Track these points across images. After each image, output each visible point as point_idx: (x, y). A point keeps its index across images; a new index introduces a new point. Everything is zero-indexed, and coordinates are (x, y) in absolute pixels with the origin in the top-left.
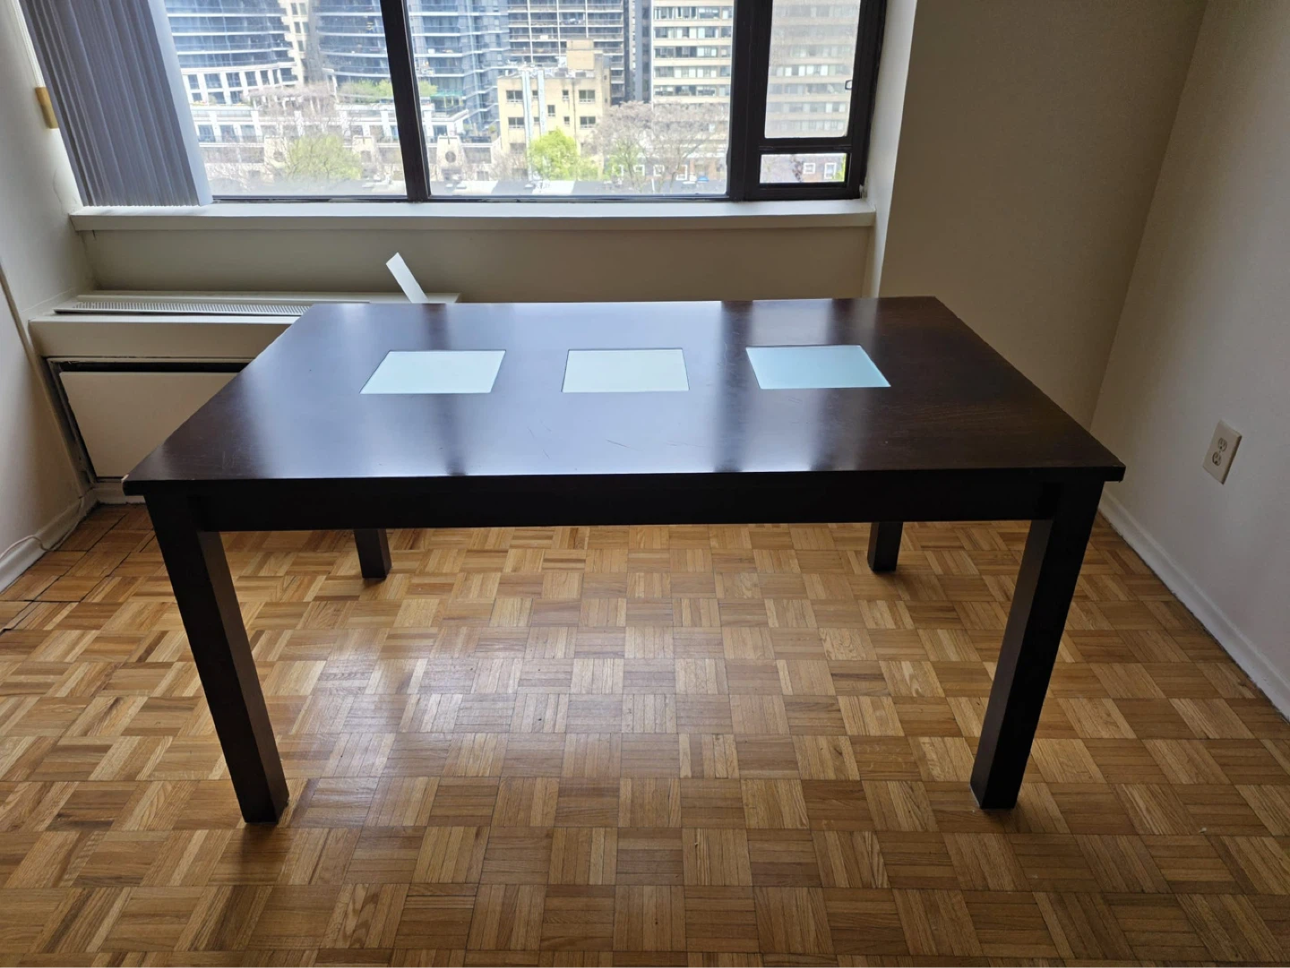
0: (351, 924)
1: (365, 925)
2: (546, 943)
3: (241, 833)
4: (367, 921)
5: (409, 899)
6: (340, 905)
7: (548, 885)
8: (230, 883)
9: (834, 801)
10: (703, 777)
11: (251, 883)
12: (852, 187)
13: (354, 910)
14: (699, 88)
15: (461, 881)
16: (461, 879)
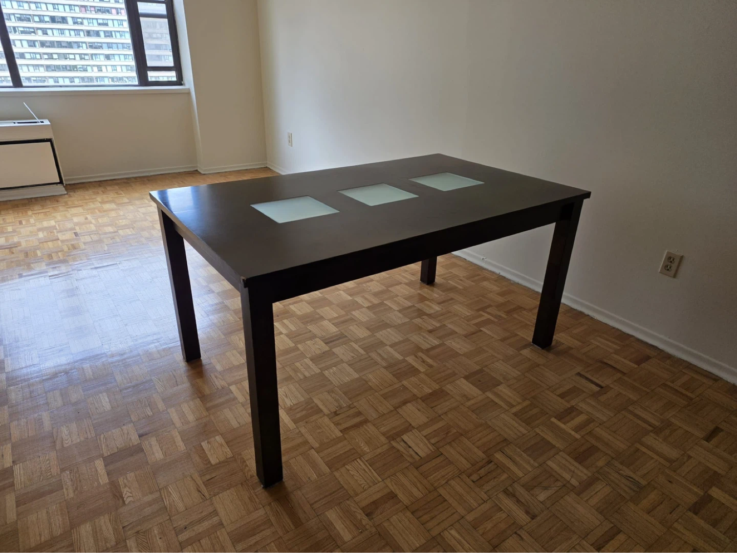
12: (180, 81)
14: (33, 79)
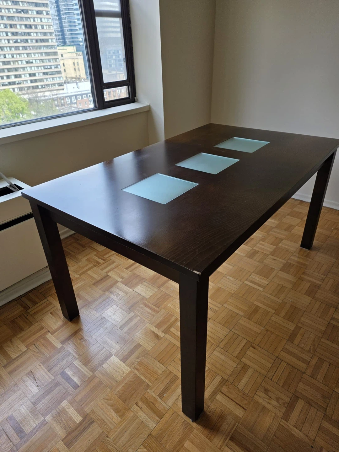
0: (274, 403)
1: (278, 399)
2: (312, 351)
3: (199, 427)
4: (276, 397)
5: (272, 380)
6: (264, 403)
7: (288, 340)
8: (227, 441)
9: (291, 269)
10: (266, 287)
11: (232, 432)
13: (268, 399)
15: (273, 362)
16: (272, 361)
